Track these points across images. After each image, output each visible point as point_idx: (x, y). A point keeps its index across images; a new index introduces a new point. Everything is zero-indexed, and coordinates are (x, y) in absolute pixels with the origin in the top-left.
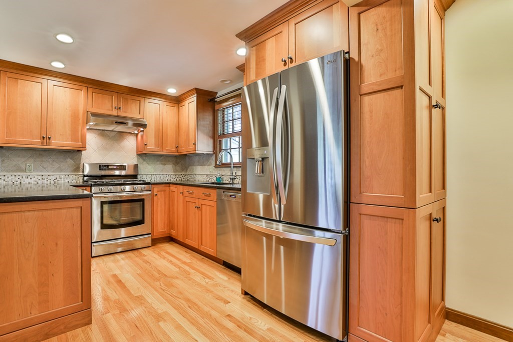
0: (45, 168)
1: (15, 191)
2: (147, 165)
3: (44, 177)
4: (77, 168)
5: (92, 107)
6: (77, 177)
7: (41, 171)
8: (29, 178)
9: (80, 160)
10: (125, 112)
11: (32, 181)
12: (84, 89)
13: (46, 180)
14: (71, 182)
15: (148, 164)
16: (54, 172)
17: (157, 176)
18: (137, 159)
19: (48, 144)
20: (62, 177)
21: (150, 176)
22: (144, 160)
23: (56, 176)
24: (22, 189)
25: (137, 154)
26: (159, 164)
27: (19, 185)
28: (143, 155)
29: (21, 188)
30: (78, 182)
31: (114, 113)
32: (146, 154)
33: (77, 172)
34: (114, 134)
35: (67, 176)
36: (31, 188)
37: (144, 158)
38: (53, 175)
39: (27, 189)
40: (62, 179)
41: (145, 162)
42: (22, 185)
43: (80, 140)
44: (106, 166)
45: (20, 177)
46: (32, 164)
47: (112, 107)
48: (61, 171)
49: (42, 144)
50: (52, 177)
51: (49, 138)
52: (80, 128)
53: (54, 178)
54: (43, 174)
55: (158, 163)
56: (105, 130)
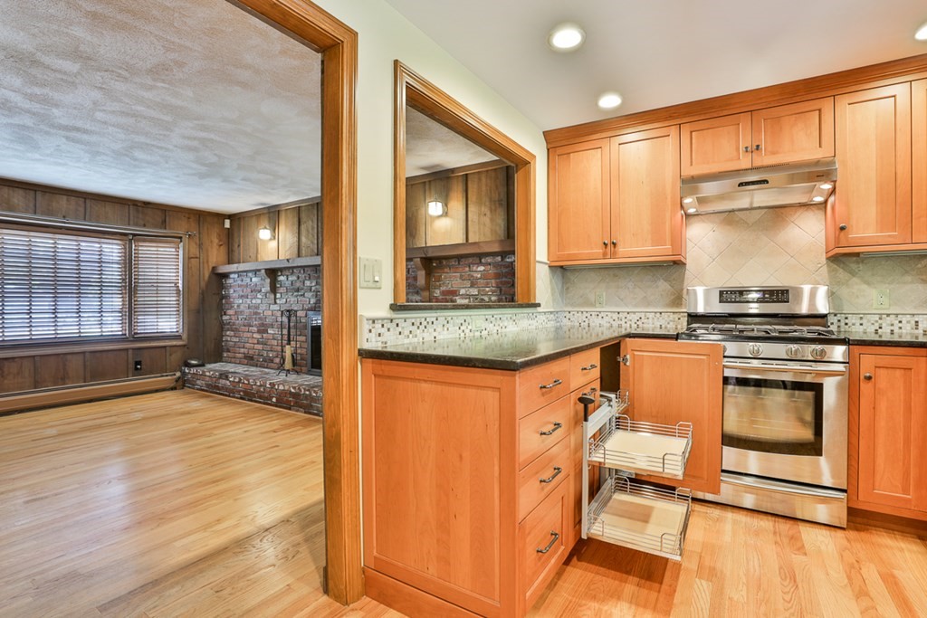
0: (622, 300)
1: (582, 338)
2: (864, 287)
3: (621, 315)
4: (677, 300)
5: (691, 165)
6: (676, 316)
7: (617, 306)
8: (600, 317)
9: (683, 281)
10: (774, 153)
11: (603, 322)
12: (673, 131)
13: (624, 320)
14: (666, 328)
15: (868, 283)
16: (636, 306)
17: (904, 319)
18: (829, 272)
19: (613, 255)
20: (651, 315)
21: (877, 317)
22: (853, 274)
23: (640, 315)
24: (591, 335)
25: (828, 259)
26: (912, 282)
27: (587, 328)
28: (844, 258)
29: (589, 334)
30: (679, 327)
31: (745, 163)
32: (857, 255)
33: (677, 307)
34: (757, 215)
35: (658, 315)
36: (602, 334)
37: (854, 266)
38: (634, 313)
39: (598, 335)
40: (650, 320)
41: (855, 279)
42: (591, 328)
43: (668, 242)
44: (735, 292)
45: (588, 315)
46: (604, 294)
47: (738, 149)
48: (649, 304)
49: (605, 255)
50: (632, 315)
51: (614, 244)
52: (668, 215)
53: (636, 317)
54: (619, 310)
55: (908, 278)
56: (733, 211)
